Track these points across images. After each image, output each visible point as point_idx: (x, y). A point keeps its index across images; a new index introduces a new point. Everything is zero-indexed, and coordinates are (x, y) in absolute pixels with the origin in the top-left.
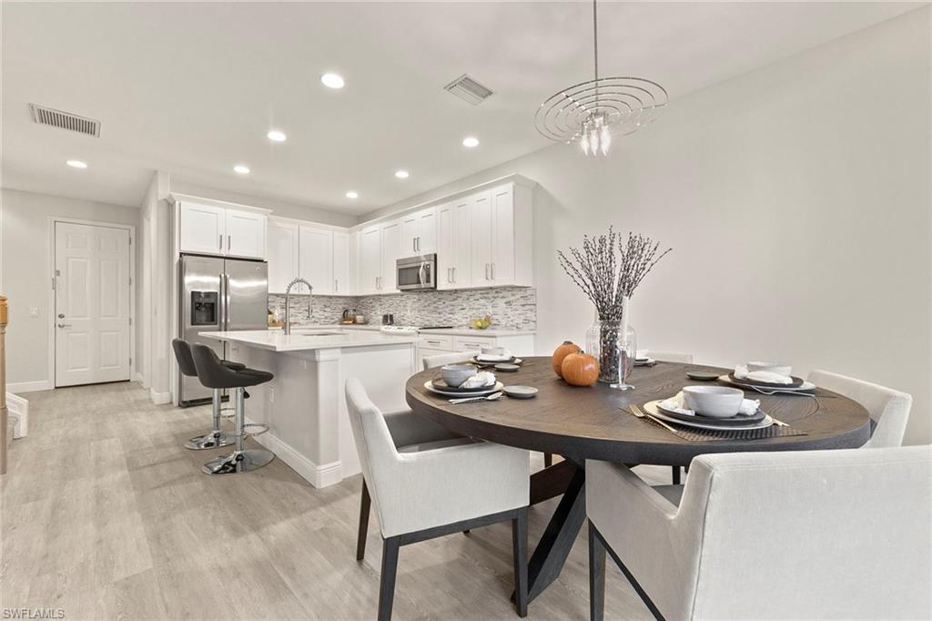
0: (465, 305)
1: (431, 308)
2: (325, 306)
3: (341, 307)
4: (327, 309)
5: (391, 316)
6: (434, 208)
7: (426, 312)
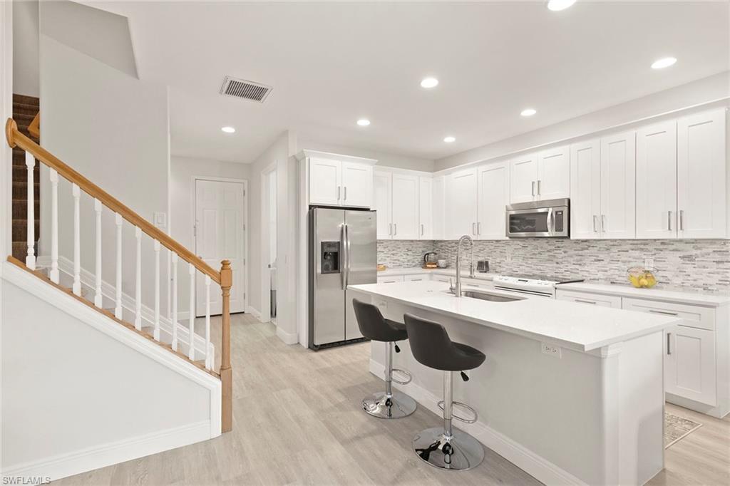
0: (601, 257)
1: (545, 256)
2: (408, 250)
3: (420, 250)
4: (410, 253)
5: (487, 263)
6: (567, 147)
7: (535, 261)
